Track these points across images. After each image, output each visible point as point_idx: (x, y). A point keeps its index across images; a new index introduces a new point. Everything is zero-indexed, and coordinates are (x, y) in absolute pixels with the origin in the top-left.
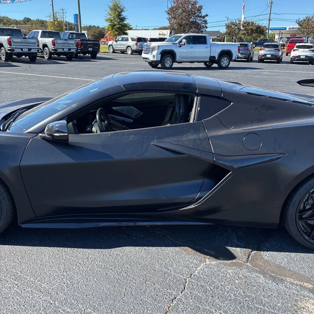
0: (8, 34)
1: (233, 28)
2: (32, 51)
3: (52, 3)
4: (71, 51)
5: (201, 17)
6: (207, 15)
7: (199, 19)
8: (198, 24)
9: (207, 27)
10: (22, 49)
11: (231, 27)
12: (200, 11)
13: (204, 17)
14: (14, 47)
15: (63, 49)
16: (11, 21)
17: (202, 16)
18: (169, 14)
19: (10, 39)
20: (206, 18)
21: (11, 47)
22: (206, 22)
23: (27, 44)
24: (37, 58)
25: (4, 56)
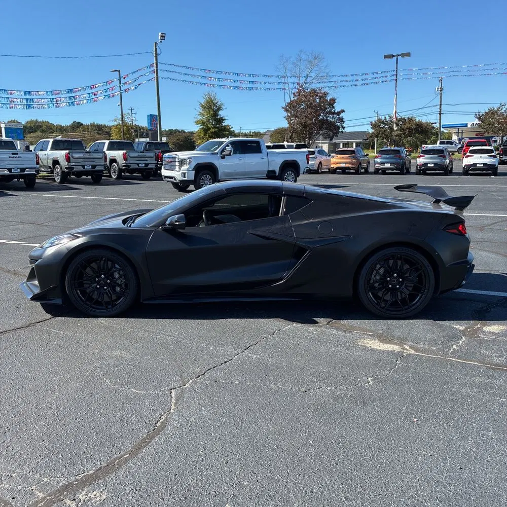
0: (65, 146)
1: (382, 128)
2: (97, 168)
3: (121, 103)
4: (149, 167)
5: (334, 113)
6: (343, 111)
7: (331, 116)
8: (332, 124)
9: (343, 128)
10: (83, 166)
11: (379, 126)
12: (332, 106)
13: (339, 113)
14: (74, 164)
15: (138, 164)
16: (53, 127)
17: (336, 111)
18: (287, 110)
19: (69, 153)
20: (342, 115)
21: (69, 164)
22: (342, 120)
23: (90, 160)
24: (103, 178)
25: (59, 177)
